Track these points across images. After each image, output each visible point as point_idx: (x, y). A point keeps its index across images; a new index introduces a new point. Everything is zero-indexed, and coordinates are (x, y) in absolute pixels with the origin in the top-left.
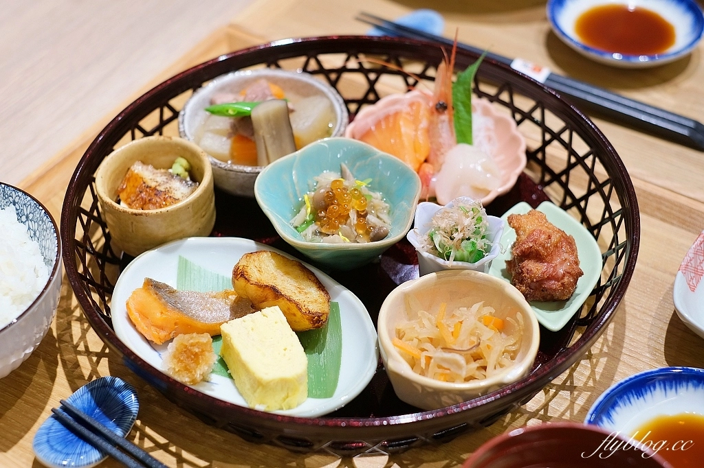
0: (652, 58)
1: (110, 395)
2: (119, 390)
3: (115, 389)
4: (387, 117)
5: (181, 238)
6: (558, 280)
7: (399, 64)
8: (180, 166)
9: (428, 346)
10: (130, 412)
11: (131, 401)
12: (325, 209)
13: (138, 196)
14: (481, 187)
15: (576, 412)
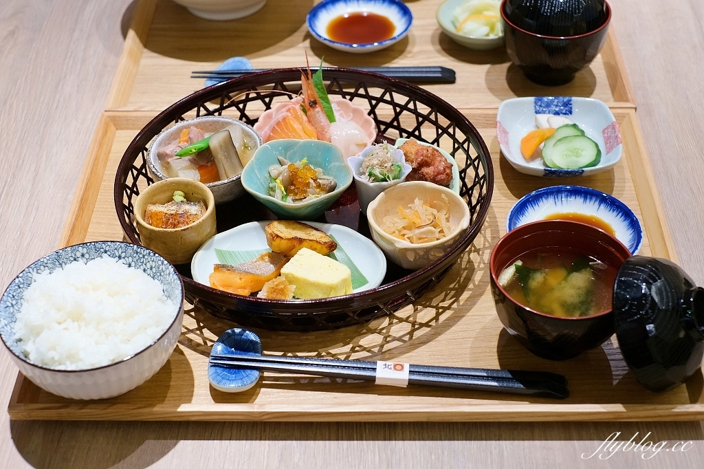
0: (380, 43)
1: (237, 340)
2: (241, 334)
3: (238, 335)
4: (278, 124)
5: (210, 238)
6: (441, 174)
7: (230, 98)
8: (178, 196)
9: (405, 232)
10: (257, 342)
11: (252, 336)
12: (292, 184)
13: (167, 223)
14: (361, 143)
15: (490, 241)
